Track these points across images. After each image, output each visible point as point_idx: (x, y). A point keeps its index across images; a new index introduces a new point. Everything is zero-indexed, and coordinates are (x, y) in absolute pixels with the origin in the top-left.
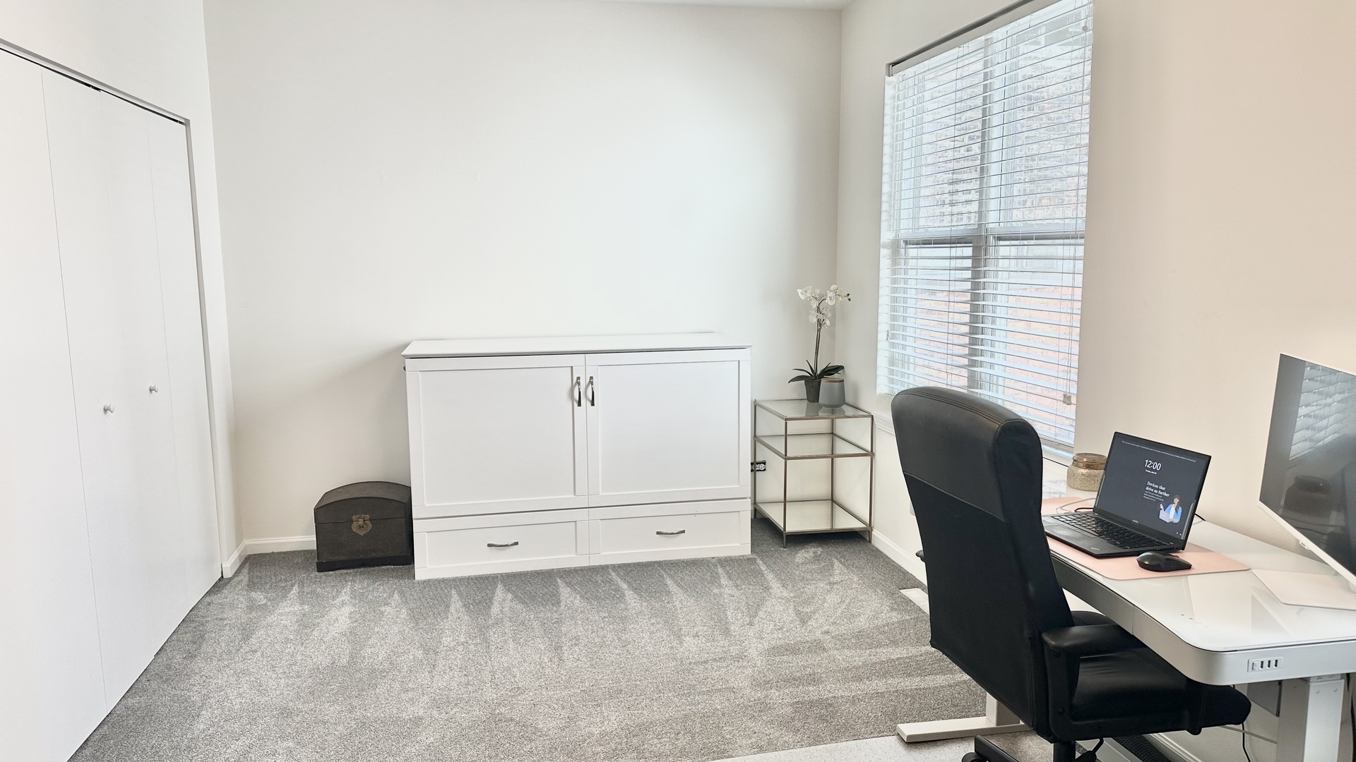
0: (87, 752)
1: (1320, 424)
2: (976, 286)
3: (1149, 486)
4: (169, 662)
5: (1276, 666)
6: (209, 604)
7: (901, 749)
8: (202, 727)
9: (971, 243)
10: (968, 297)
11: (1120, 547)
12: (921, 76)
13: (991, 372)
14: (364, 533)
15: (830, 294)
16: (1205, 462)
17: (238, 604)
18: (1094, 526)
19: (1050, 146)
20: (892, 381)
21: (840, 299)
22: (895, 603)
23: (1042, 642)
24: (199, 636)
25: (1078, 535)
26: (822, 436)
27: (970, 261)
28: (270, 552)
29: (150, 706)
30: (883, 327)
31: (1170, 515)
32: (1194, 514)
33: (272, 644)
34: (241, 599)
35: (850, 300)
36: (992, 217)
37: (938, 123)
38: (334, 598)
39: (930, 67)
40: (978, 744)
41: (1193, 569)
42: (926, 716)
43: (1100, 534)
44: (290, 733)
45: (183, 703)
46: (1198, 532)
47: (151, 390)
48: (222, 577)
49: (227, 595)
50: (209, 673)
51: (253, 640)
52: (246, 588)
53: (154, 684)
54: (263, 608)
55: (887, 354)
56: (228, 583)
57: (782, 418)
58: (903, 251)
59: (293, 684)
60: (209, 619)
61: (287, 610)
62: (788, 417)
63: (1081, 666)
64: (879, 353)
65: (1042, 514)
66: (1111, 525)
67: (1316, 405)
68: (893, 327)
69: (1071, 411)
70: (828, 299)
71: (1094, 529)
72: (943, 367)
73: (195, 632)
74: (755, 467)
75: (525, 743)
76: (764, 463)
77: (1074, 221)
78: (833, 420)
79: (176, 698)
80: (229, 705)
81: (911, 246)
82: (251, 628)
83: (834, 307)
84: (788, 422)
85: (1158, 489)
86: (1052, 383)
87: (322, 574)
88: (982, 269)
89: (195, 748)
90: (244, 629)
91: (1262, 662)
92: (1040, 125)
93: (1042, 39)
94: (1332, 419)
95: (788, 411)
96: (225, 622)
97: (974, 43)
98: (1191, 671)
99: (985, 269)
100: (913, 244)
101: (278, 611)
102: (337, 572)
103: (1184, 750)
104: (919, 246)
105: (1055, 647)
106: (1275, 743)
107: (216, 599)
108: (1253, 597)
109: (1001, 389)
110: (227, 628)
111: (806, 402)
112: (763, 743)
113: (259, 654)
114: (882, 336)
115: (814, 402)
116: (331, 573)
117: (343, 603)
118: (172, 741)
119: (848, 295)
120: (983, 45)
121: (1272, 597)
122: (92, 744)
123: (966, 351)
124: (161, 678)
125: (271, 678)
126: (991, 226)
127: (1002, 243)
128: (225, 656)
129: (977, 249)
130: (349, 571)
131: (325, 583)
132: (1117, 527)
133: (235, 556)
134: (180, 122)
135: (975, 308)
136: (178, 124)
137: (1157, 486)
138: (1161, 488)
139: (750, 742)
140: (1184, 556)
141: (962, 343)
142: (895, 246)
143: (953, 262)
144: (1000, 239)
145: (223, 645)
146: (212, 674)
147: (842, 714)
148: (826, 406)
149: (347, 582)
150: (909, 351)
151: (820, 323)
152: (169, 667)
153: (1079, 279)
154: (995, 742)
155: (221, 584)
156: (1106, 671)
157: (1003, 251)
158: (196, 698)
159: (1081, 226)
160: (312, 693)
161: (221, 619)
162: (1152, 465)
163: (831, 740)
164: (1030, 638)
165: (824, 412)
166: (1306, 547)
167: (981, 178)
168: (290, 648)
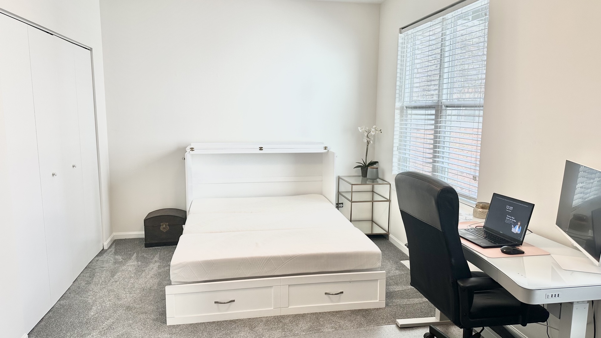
0: (42, 323)
1: (587, 191)
2: (436, 127)
3: (508, 217)
4: (79, 285)
5: (558, 296)
6: (97, 261)
7: (397, 330)
8: (92, 314)
9: (435, 108)
10: (433, 132)
11: (494, 243)
12: (414, 34)
13: (442, 165)
14: (166, 231)
15: (373, 130)
16: (532, 207)
17: (110, 261)
18: (483, 234)
19: (473, 65)
20: (399, 168)
21: (377, 132)
22: (398, 266)
23: (457, 284)
24: (92, 274)
25: (476, 238)
26: (368, 192)
27: (434, 116)
28: (125, 238)
29: (70, 304)
30: (396, 145)
31: (516, 230)
32: (527, 229)
33: (124, 279)
34: (111, 259)
35: (381, 132)
36: (444, 97)
37: (424, 54)
38: (152, 259)
39: (418, 30)
40: (431, 329)
41: (525, 254)
42: (409, 316)
43: (486, 238)
44: (130, 317)
45: (84, 303)
46: (528, 237)
47: (73, 167)
48: (103, 249)
49: (105, 257)
50: (96, 291)
51: (116, 277)
52: (113, 254)
53: (72, 295)
54: (121, 263)
55: (397, 156)
56: (106, 252)
57: (350, 184)
58: (405, 111)
59: (133, 296)
60: (97, 267)
61: (131, 264)
62: (353, 183)
63: (475, 295)
64: (394, 156)
65: (458, 229)
66: (491, 234)
67: (585, 183)
68: (400, 145)
69: (476, 184)
70: (372, 132)
71: (483, 236)
72: (422, 163)
73: (91, 272)
74: (338, 206)
75: (233, 324)
76: (342, 204)
77: (479, 99)
78: (373, 185)
79: (82, 301)
80: (105, 305)
81: (409, 109)
82: (115, 272)
83: (374, 135)
84: (353, 186)
85: (511, 218)
86: (468, 171)
87: (147, 248)
88: (439, 120)
89: (89, 323)
90: (112, 272)
91: (552, 295)
92: (469, 56)
93: (470, 18)
94: (593, 189)
95: (353, 181)
96: (104, 269)
97: (438, 19)
98: (521, 298)
99: (440, 120)
100: (410, 108)
101: (127, 264)
102: (154, 248)
103: (521, 333)
104: (412, 109)
105: (463, 287)
106: (558, 330)
107: (100, 258)
108: (552, 267)
109: (446, 173)
110: (105, 271)
111: (361, 177)
112: (337, 326)
113: (118, 283)
114: (395, 149)
115: (365, 177)
116: (151, 248)
117: (156, 262)
118: (80, 320)
119: (381, 130)
120: (441, 21)
121: (559, 267)
122: (45, 320)
123: (431, 156)
124: (76, 292)
125: (123, 293)
126: (443, 101)
127: (448, 108)
128: (103, 283)
129: (437, 111)
130: (159, 247)
131: (148, 252)
132: (493, 235)
133: (109, 240)
134: (88, 49)
135: (436, 137)
136: (87, 50)
137: (511, 217)
138: (513, 218)
139: (331, 326)
140: (522, 248)
141: (430, 152)
142: (402, 109)
143: (427, 116)
144: (447, 107)
145: (103, 278)
146: (97, 291)
147: (372, 314)
148: (370, 179)
149: (157, 252)
150: (407, 156)
151: (368, 142)
152: (79, 288)
153: (481, 125)
154: (438, 329)
155: (103, 252)
156: (486, 298)
157: (449, 112)
158: (90, 301)
159: (482, 102)
160: (141, 300)
161: (102, 267)
162: (509, 208)
163: (367, 326)
164: (452, 282)
165: (370, 182)
166: (574, 245)
167: (440, 80)
168: (132, 281)
